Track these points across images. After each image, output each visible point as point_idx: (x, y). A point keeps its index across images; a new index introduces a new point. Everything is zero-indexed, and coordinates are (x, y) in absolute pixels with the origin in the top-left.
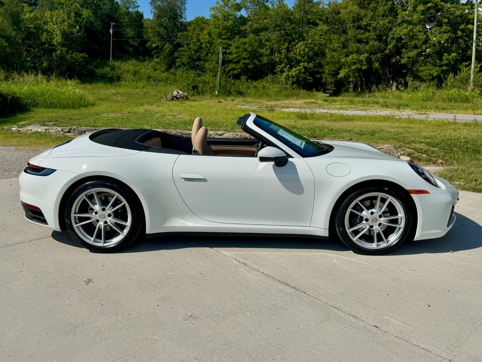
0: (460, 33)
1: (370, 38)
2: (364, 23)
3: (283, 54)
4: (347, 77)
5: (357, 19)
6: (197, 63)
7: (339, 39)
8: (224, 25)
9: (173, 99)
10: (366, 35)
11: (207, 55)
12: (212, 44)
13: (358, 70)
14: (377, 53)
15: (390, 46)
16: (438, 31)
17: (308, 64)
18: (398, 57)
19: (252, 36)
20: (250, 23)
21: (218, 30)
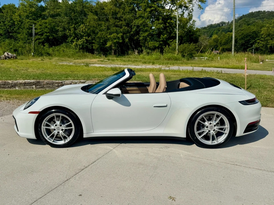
0: (168, 25)
1: (123, 24)
2: (118, 16)
3: (72, 31)
4: (111, 46)
5: (115, 13)
6: (11, 34)
7: (106, 24)
8: (30, 10)
9: (6, 59)
10: (120, 23)
11: (19, 29)
12: (22, 23)
13: (117, 42)
14: (127, 33)
15: (134, 30)
16: (157, 22)
17: (88, 38)
18: (138, 36)
19: (50, 18)
20: (48, 10)
21: (25, 13)
